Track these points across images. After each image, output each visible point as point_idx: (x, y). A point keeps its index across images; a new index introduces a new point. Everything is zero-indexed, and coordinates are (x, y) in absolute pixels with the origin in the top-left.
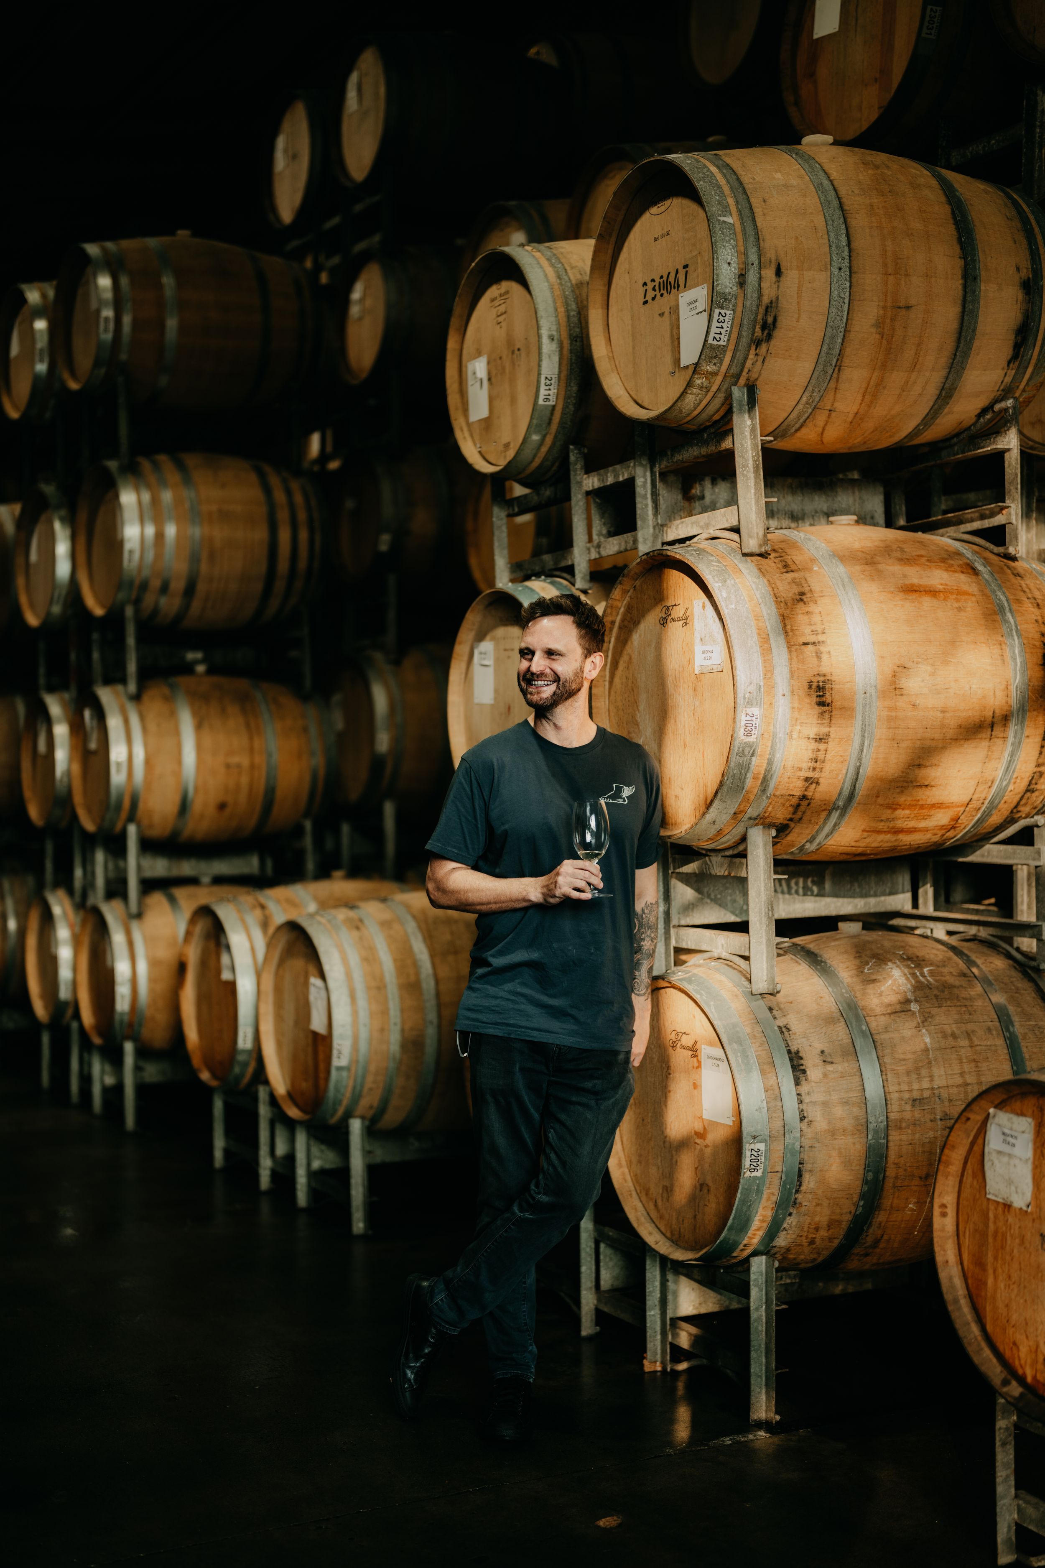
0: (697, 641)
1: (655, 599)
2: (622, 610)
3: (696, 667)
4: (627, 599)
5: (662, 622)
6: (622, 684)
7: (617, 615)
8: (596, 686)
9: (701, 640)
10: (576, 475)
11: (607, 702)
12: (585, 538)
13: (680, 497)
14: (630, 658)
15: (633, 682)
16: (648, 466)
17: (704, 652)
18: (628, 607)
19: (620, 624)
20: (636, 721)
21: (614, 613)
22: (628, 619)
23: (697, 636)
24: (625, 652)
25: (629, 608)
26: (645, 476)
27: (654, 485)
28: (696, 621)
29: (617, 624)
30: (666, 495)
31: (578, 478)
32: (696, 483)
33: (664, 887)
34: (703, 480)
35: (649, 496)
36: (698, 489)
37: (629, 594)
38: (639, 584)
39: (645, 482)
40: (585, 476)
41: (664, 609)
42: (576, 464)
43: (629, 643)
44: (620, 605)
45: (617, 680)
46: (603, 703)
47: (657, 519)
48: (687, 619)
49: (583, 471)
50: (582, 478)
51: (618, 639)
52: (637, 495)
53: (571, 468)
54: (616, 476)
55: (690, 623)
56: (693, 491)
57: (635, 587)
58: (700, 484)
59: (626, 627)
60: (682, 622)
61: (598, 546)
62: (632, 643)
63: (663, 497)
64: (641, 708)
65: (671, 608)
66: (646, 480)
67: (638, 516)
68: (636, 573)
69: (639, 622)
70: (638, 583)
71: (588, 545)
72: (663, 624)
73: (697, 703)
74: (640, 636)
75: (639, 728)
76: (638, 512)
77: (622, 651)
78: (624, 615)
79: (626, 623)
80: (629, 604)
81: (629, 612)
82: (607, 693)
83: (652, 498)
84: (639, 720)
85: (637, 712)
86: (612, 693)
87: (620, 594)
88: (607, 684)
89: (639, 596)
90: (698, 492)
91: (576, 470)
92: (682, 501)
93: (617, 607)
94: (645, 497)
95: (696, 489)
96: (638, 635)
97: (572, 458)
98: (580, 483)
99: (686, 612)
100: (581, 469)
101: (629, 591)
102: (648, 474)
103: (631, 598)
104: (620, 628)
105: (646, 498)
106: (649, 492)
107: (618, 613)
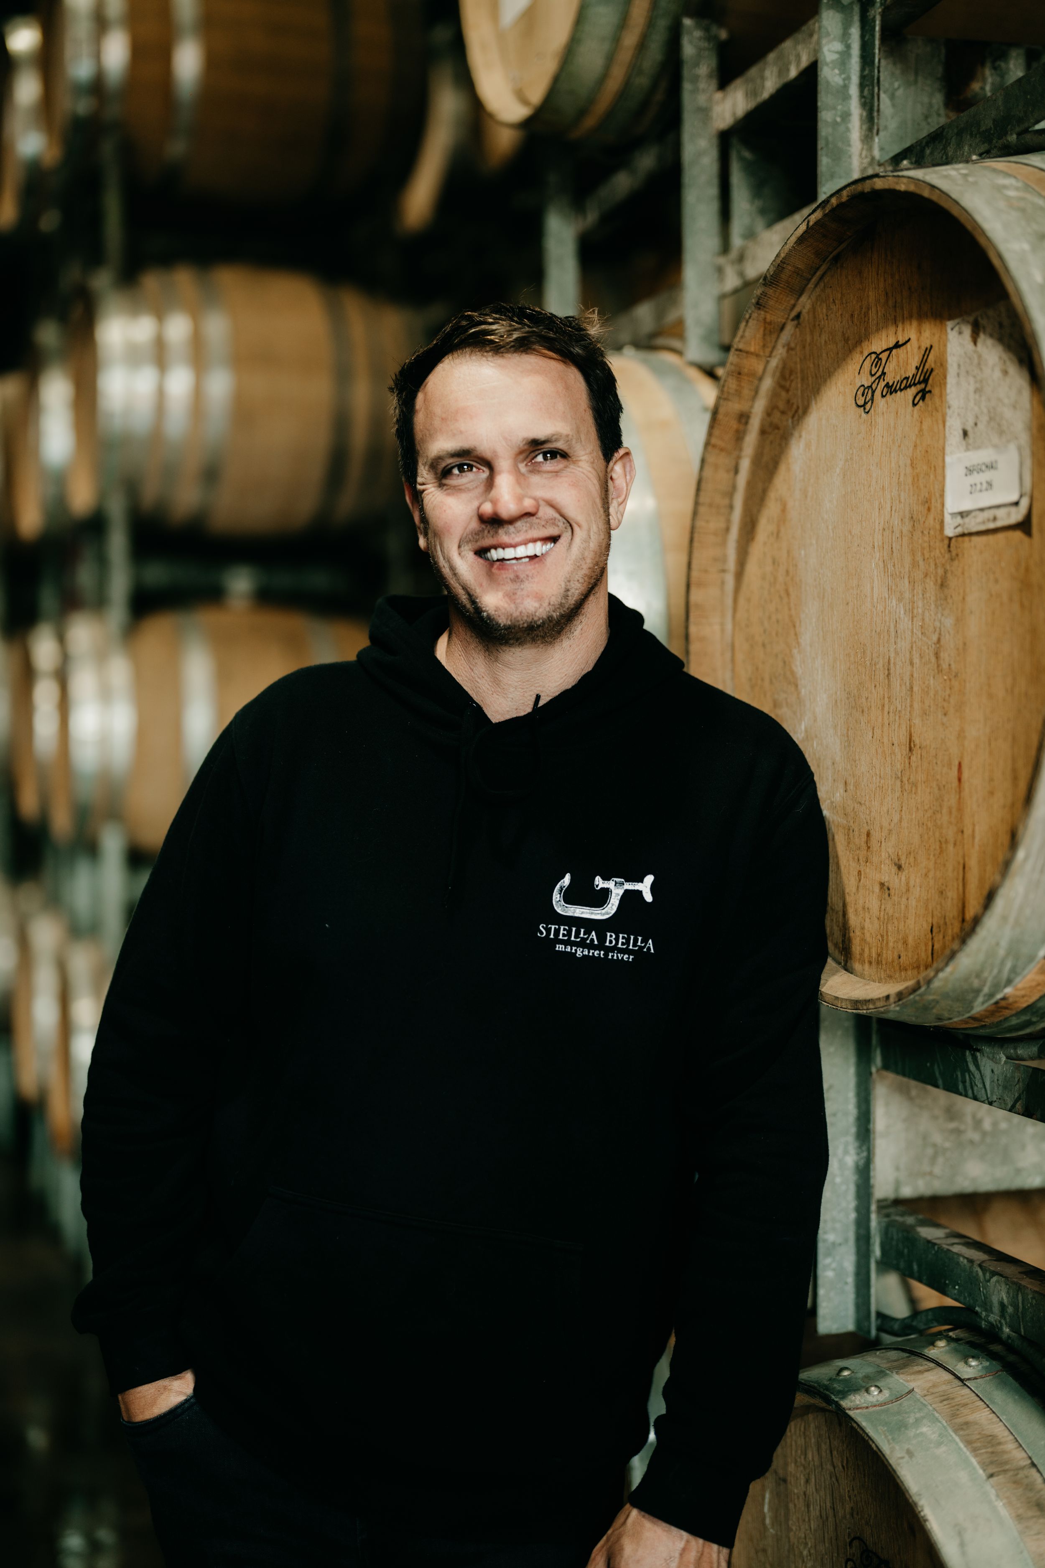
0: (954, 437)
1: (846, 340)
2: (767, 384)
3: (948, 519)
4: (780, 351)
5: (861, 402)
6: (764, 578)
7: (754, 398)
8: (700, 585)
9: (965, 433)
10: (696, 91)
11: (729, 626)
12: (713, 242)
13: (938, 99)
14: (784, 510)
15: (787, 572)
16: (857, 9)
17: (970, 471)
18: (783, 376)
19: (763, 421)
20: (793, 673)
21: (747, 392)
22: (781, 405)
23: (954, 425)
24: (772, 495)
25: (785, 377)
26: (845, 37)
27: (866, 58)
28: (951, 380)
29: (755, 424)
30: (900, 92)
31: (702, 99)
32: (983, 65)
33: (859, 1106)
34: (1003, 56)
35: (854, 91)
36: (990, 80)
37: (785, 336)
38: (808, 306)
39: (845, 55)
40: (719, 95)
41: (868, 363)
42: (697, 65)
43: (782, 468)
44: (760, 368)
45: (752, 568)
46: (717, 628)
47: (870, 149)
48: (926, 381)
49: (714, 84)
50: (710, 99)
51: (757, 461)
52: (821, 87)
53: (686, 72)
54: (784, 70)
55: (936, 391)
56: (976, 86)
57: (798, 316)
58: (995, 68)
59: (777, 428)
60: (913, 391)
61: (741, 258)
62: (788, 469)
63: (892, 97)
64: (806, 638)
65: (884, 356)
66: (848, 47)
67: (821, 143)
68: (797, 272)
69: (806, 410)
70: (805, 303)
71: (721, 260)
72: (864, 406)
73: (949, 622)
74: (808, 446)
75: (799, 693)
76: (824, 131)
77: (765, 491)
78: (774, 395)
79: (777, 415)
80: (784, 368)
81: (782, 387)
82: (729, 601)
83: (862, 96)
84: (799, 670)
85: (795, 651)
86: (742, 601)
87: (759, 335)
88: (730, 580)
89: (808, 339)
90: (988, 88)
91: (696, 79)
92: (942, 111)
93: (752, 374)
94: (843, 93)
95: (984, 80)
96: (802, 444)
97: (688, 49)
98: (705, 112)
99: (924, 361)
100: (710, 76)
101: (782, 328)
102: (855, 32)
103: (789, 348)
104: (763, 432)
105: (846, 97)
106: (855, 79)
107: (757, 391)
